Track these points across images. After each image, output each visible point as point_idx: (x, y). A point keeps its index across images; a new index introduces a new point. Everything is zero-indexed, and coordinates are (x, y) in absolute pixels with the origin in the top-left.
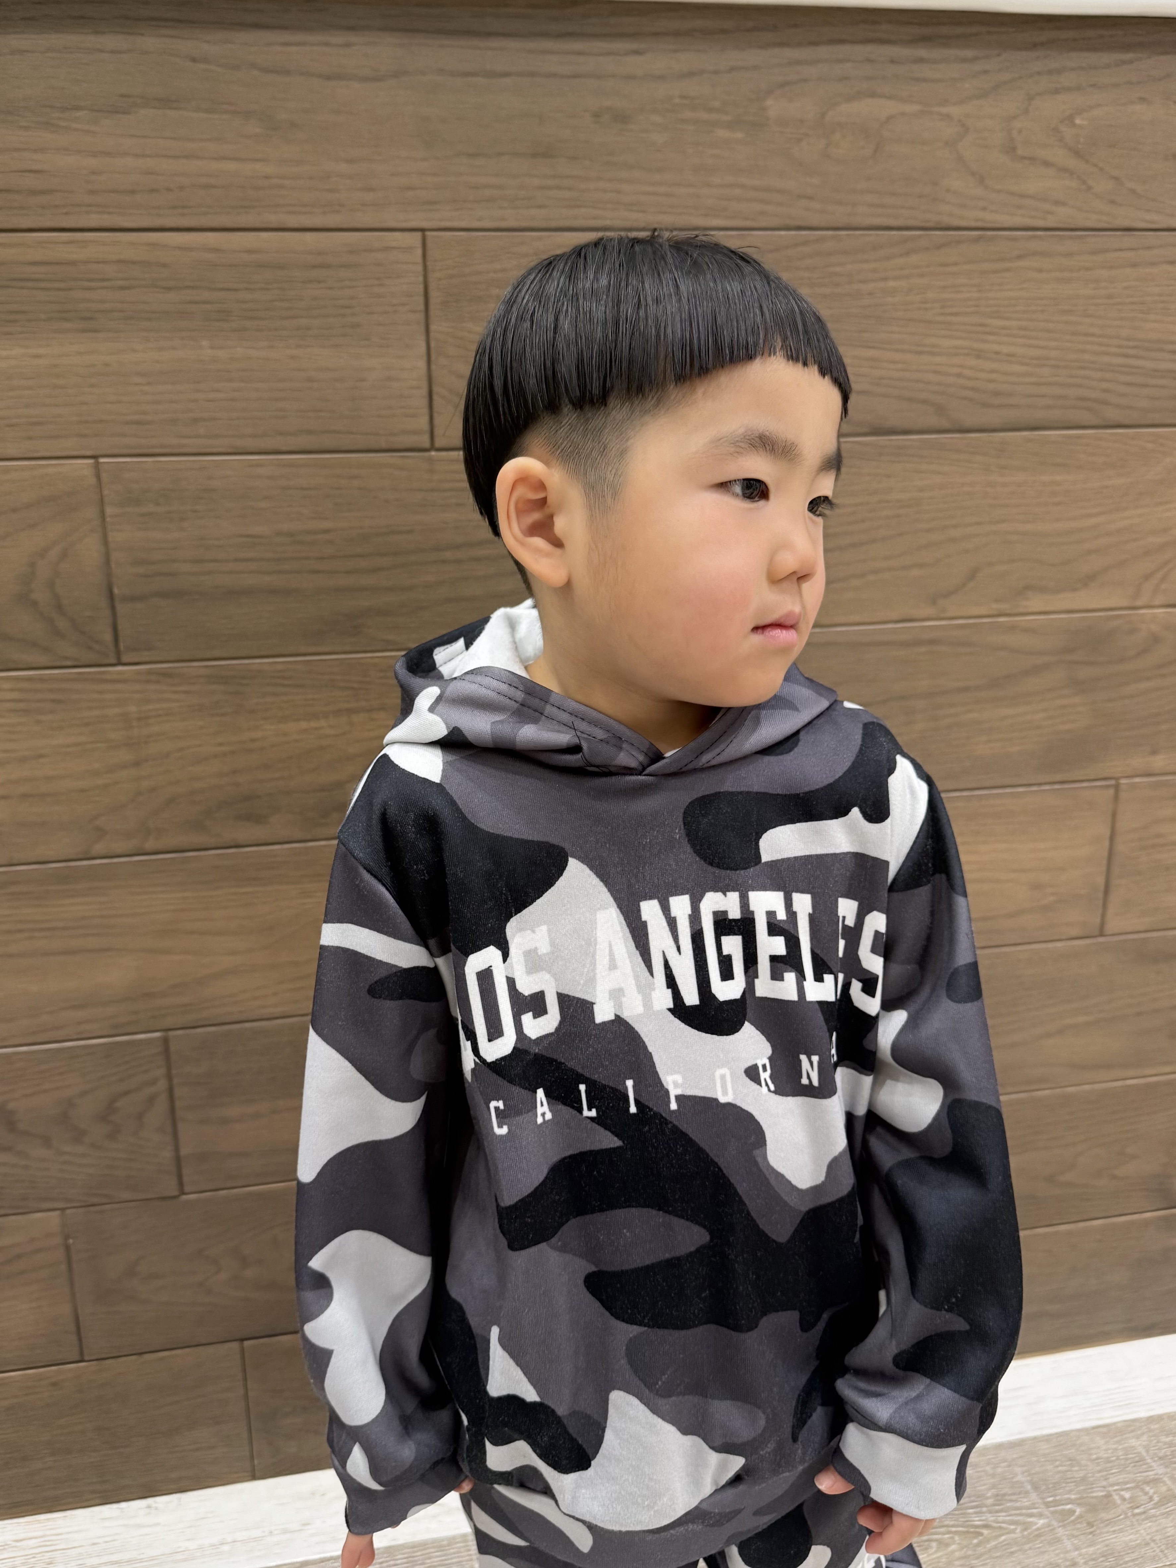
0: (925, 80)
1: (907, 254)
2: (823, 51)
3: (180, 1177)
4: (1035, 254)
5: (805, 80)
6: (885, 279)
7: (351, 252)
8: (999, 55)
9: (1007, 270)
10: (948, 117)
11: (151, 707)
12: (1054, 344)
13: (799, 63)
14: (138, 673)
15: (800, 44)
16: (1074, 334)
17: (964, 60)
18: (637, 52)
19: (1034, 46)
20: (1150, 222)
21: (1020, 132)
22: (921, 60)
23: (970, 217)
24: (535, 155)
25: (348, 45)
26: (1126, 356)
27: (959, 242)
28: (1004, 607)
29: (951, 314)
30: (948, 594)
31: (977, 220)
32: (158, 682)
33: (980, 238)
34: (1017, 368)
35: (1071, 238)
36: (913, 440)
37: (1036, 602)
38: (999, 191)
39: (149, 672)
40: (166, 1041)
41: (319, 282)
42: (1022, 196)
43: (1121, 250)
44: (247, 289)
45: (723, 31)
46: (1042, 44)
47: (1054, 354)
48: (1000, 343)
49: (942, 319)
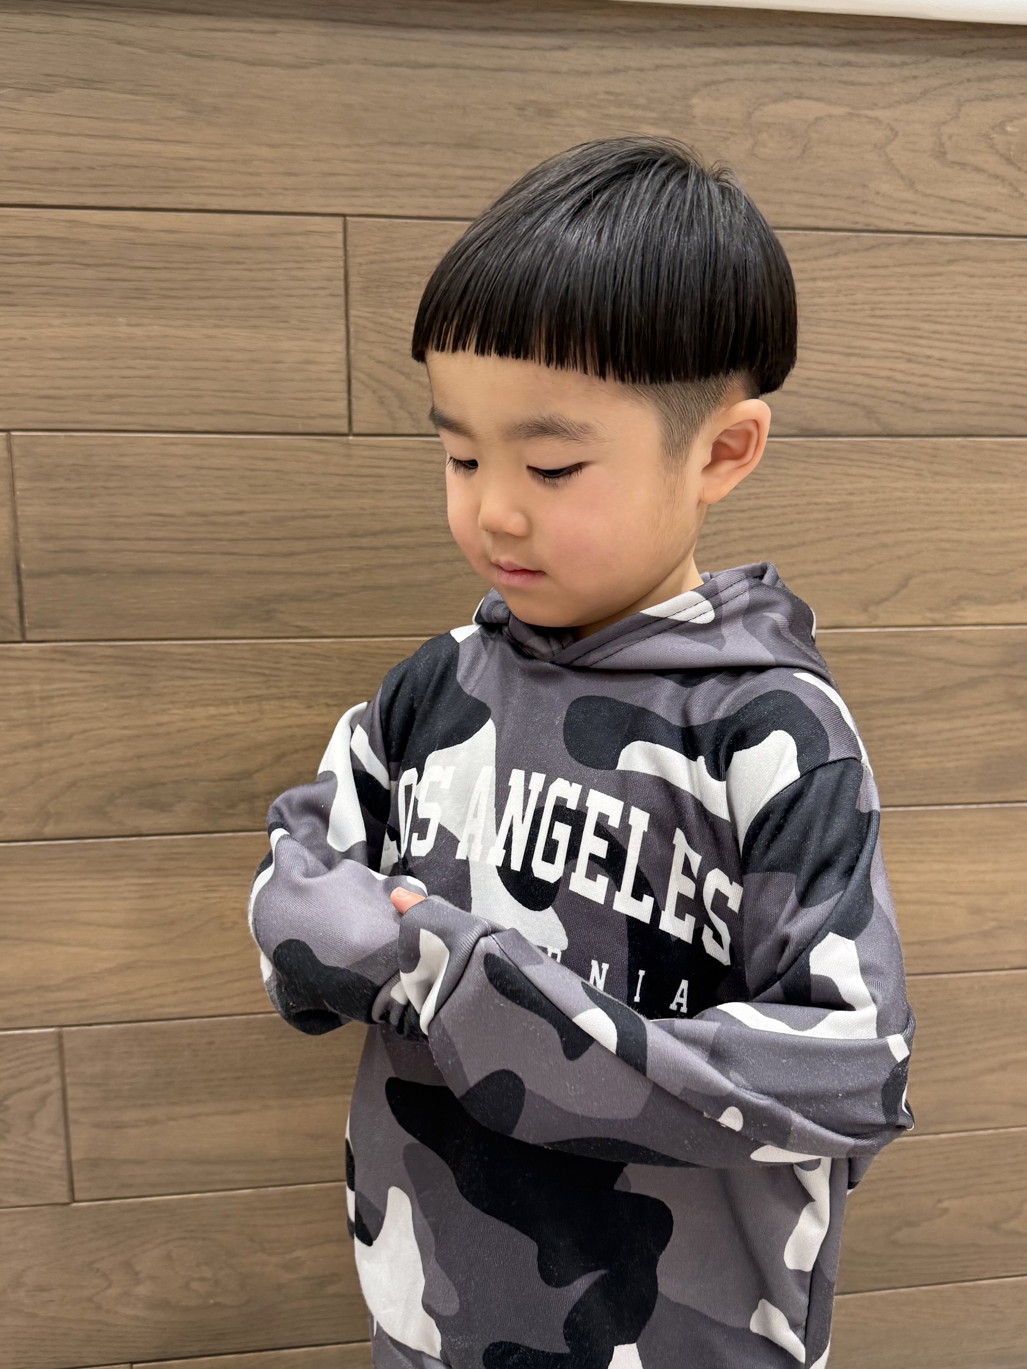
0: (852, 83)
2: (750, 52)
3: (71, 1182)
4: (967, 259)
5: (731, 80)
7: (272, 235)
8: (928, 61)
9: (940, 274)
10: (876, 120)
11: (55, 686)
12: (988, 350)
13: (726, 63)
14: (42, 651)
15: (726, 45)
16: (1008, 340)
17: (893, 65)
18: (561, 48)
19: (964, 54)
21: (950, 137)
22: (849, 64)
23: (900, 220)
24: (458, 145)
25: (274, 33)
28: (939, 616)
29: (881, 317)
30: (879, 602)
31: (907, 223)
32: (63, 661)
33: (910, 241)
34: (948, 373)
35: (1002, 244)
36: (841, 442)
37: (971, 613)
39: (55, 651)
40: (60, 1036)
41: (239, 263)
42: (953, 201)
44: (165, 268)
45: (649, 30)
46: (972, 52)
47: (987, 360)
48: (931, 347)
49: (872, 321)
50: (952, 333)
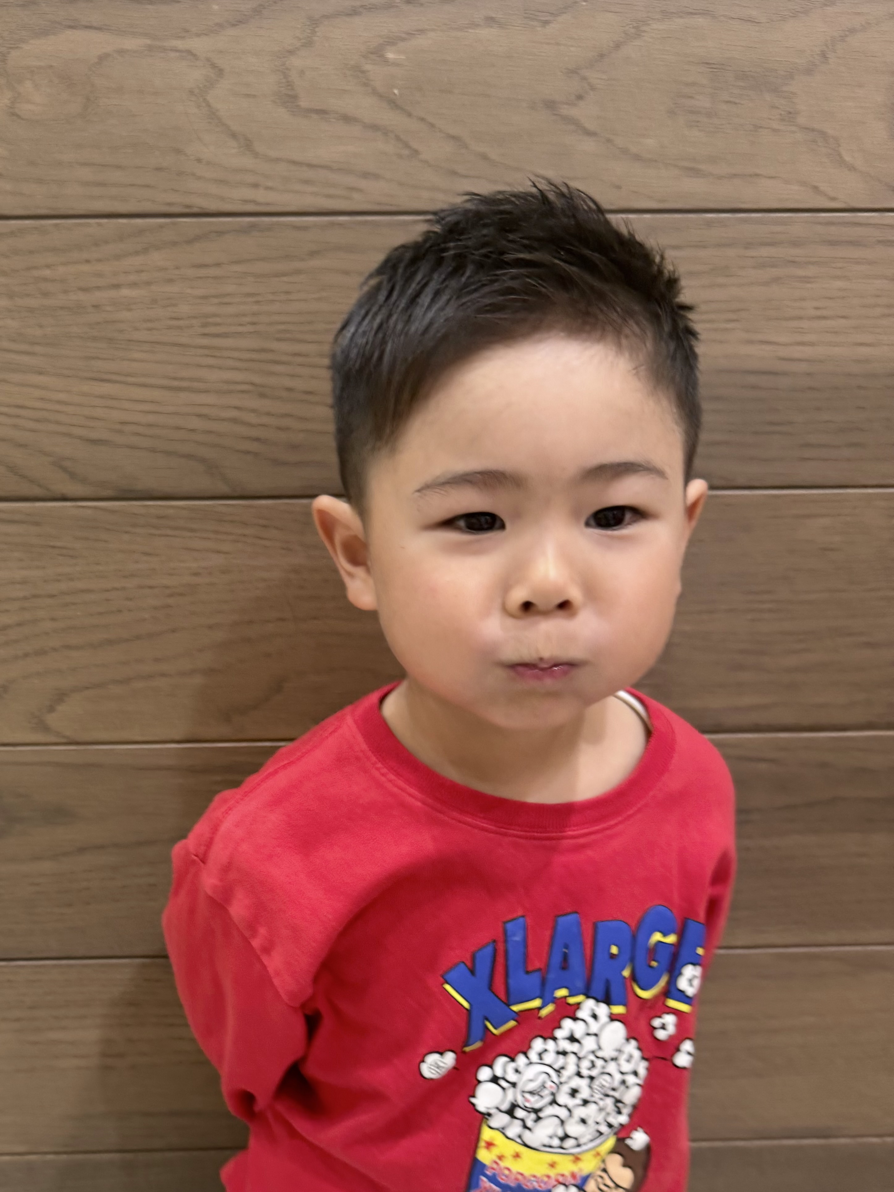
1: (145, 251)
6: (117, 286)
27: (220, 233)
38: (277, 160)
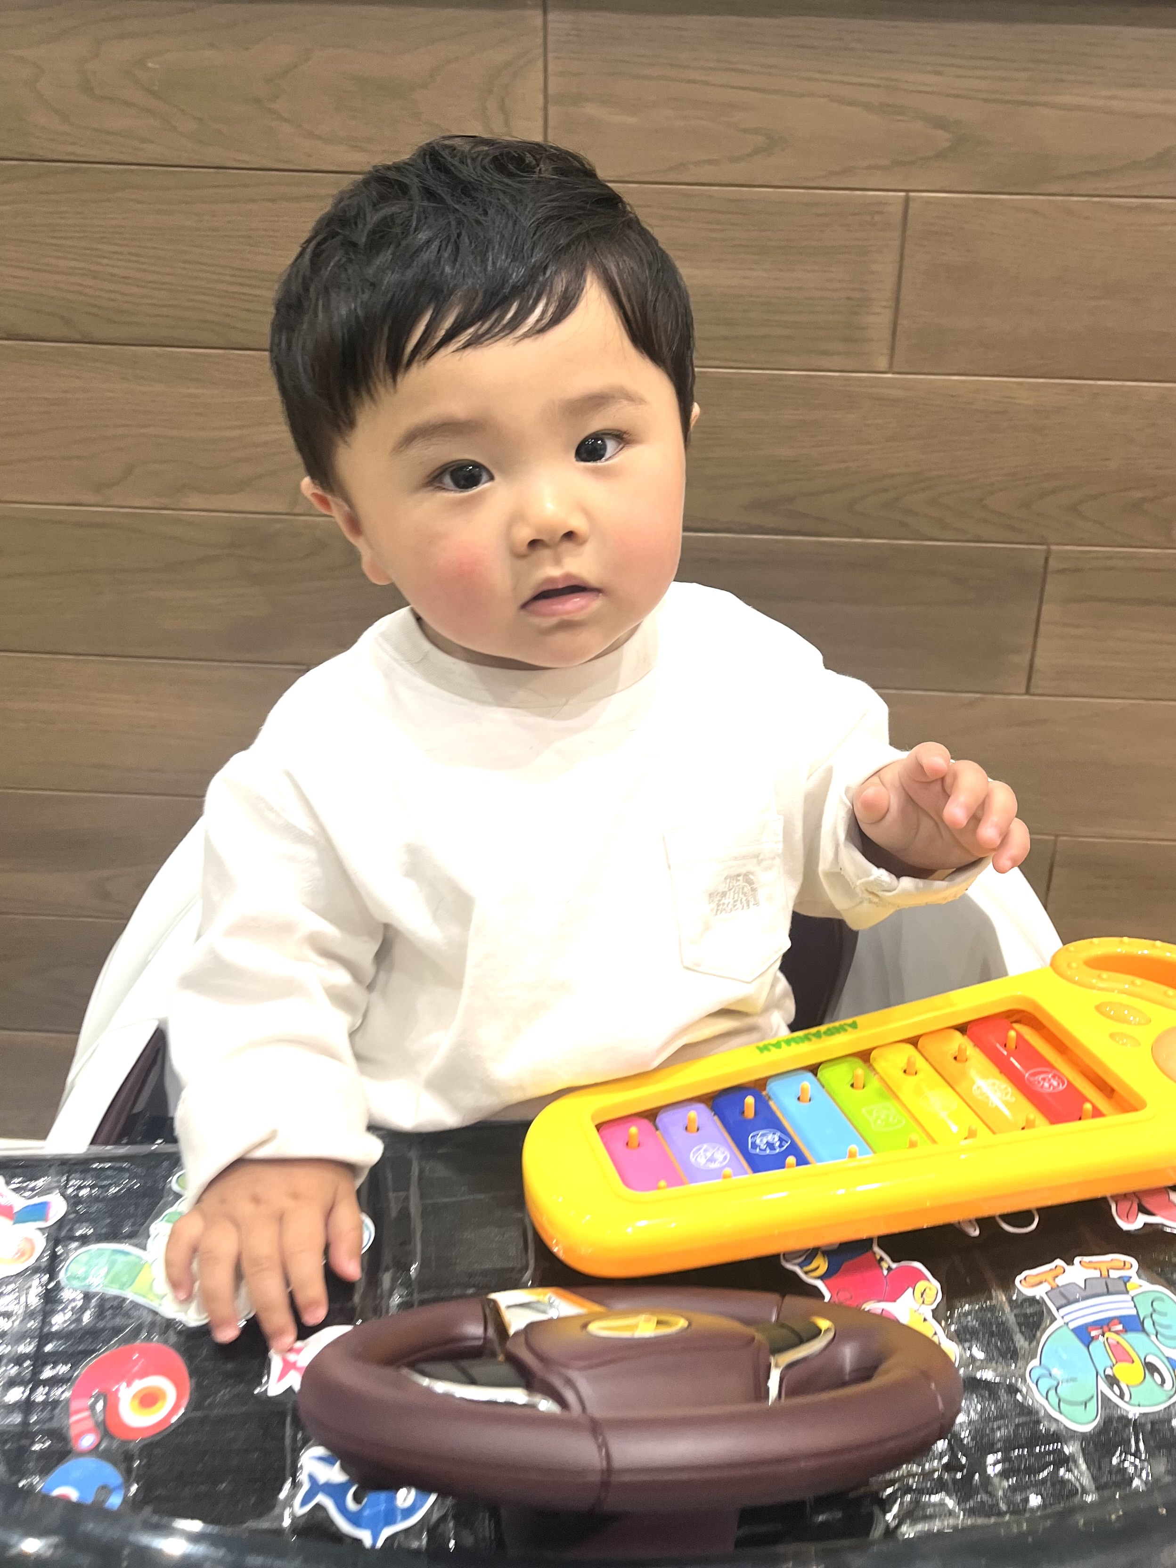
4: (132, 187)
9: (108, 200)
10: (21, 60)
12: (168, 270)
16: (185, 262)
20: (243, 161)
21: (95, 74)
23: (61, 150)
26: (241, 284)
28: (166, 501)
29: (61, 238)
30: (110, 485)
31: (71, 154)
34: (135, 290)
36: (48, 347)
37: (193, 500)
42: (108, 133)
43: (218, 186)
47: (168, 279)
48: (113, 266)
49: (54, 241)
50: (130, 254)
